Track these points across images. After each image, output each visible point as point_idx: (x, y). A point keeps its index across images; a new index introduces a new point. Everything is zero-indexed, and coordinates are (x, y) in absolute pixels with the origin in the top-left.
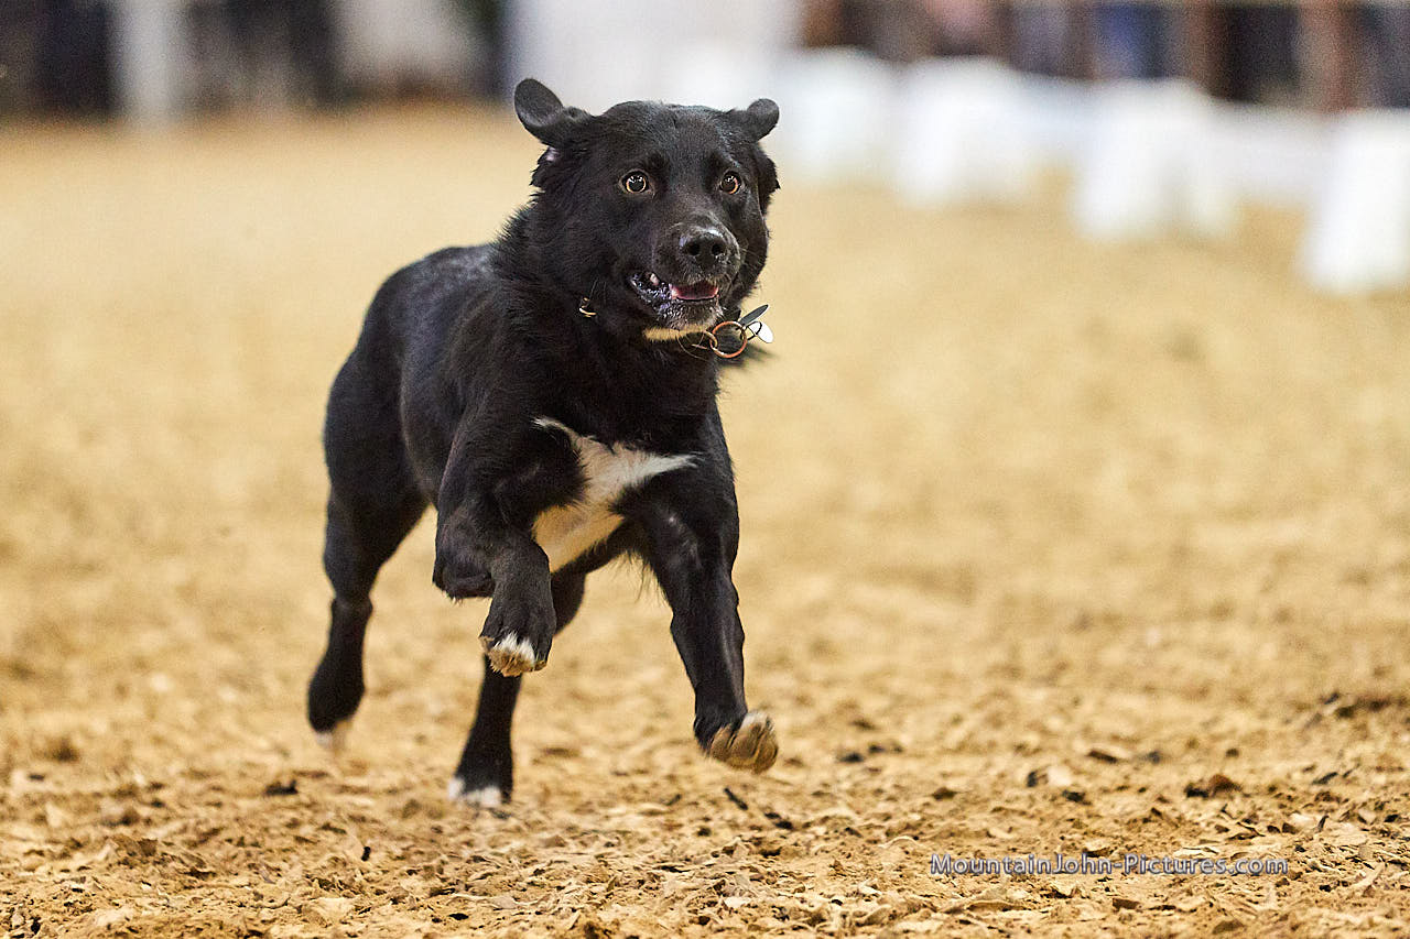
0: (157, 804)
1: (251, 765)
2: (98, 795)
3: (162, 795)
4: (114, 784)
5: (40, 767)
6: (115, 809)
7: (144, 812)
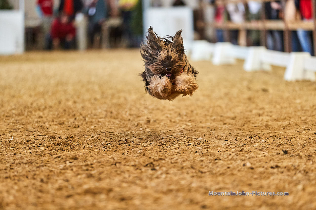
0: (92, 167)
1: (108, 161)
2: (82, 166)
3: (93, 166)
4: (84, 164)
5: (71, 161)
6: (85, 168)
7: (90, 169)
